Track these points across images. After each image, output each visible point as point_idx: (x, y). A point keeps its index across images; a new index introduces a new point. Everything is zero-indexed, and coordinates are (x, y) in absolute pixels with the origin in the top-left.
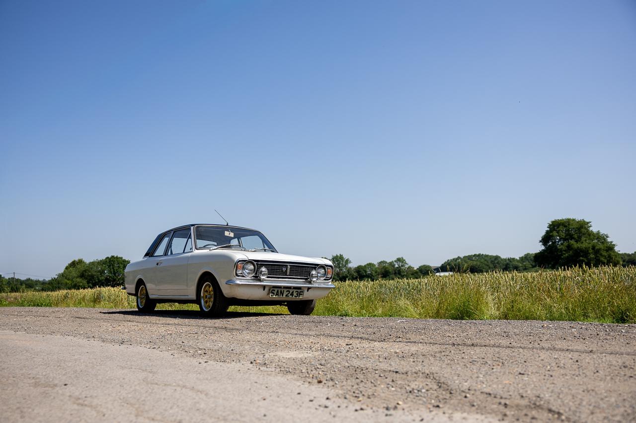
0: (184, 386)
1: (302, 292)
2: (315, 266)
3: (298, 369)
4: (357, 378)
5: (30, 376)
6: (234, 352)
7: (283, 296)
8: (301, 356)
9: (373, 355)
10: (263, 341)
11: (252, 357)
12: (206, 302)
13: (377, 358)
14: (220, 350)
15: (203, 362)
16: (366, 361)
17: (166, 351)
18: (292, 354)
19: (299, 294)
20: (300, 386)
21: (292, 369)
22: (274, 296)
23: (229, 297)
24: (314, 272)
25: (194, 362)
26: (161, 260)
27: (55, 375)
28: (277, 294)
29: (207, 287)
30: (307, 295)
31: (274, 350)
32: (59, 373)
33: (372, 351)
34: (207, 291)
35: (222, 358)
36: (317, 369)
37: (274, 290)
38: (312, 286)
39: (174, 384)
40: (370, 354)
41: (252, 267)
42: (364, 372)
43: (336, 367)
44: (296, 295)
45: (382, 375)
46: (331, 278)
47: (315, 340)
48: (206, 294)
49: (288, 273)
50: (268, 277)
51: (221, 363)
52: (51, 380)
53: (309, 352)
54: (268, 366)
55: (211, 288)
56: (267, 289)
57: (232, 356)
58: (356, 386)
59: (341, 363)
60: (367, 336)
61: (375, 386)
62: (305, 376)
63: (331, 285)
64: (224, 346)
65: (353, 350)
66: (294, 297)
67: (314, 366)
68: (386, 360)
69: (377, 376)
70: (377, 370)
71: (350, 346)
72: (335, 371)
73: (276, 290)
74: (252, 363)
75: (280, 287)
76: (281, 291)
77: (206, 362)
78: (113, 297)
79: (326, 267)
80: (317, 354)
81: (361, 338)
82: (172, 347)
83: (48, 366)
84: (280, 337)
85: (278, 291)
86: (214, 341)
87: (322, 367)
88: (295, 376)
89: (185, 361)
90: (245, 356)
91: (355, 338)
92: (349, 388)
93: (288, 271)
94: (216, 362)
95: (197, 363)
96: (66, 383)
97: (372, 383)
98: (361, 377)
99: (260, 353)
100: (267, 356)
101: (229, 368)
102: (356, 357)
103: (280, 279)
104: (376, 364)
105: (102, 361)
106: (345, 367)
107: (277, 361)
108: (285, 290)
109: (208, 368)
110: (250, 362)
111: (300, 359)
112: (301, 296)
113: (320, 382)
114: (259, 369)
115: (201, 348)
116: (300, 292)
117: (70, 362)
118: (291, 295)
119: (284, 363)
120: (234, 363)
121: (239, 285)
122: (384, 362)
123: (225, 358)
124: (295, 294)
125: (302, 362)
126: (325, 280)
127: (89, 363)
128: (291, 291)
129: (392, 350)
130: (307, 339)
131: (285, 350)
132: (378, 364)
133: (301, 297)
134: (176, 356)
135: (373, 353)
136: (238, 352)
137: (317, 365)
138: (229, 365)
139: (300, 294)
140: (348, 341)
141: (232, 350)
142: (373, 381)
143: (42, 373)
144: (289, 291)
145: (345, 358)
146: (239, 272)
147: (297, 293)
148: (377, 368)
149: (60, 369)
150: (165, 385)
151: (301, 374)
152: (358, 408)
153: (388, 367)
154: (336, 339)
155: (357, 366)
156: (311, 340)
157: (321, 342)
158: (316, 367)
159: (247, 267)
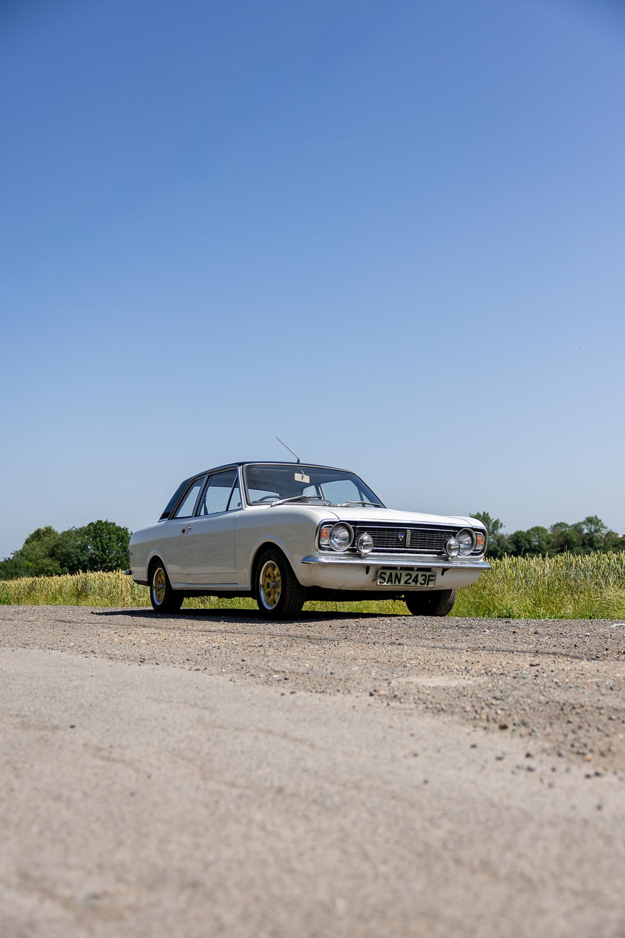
0: (269, 732)
1: (434, 576)
2: (455, 531)
3: (457, 705)
4: (569, 722)
5: (11, 712)
6: (336, 676)
7: (399, 583)
8: (454, 683)
9: (586, 684)
10: (380, 660)
11: (370, 686)
12: (269, 594)
13: (595, 687)
14: (311, 674)
15: (287, 694)
16: (575, 693)
17: (218, 674)
18: (438, 681)
19: (427, 580)
20: (469, 734)
21: (445, 705)
22: (385, 584)
23: (308, 586)
24: (452, 542)
25: (273, 692)
26: (188, 525)
27: (50, 711)
28: (390, 580)
29: (270, 569)
30: (441, 582)
31: (404, 673)
32: (56, 709)
33: (581, 676)
34: (269, 576)
35: (317, 685)
36: (492, 706)
37: (385, 574)
38: (450, 565)
39: (251, 728)
40: (579, 681)
41: (346, 533)
42: (578, 711)
43: (524, 702)
44: (423, 582)
45: (614, 717)
46: (483, 550)
47: (473, 658)
48: (268, 580)
49: (408, 543)
50: (374, 551)
51: (319, 695)
52: (46, 719)
53: (467, 677)
54: (402, 700)
55: (277, 571)
56: (372, 572)
57: (334, 683)
58: (571, 736)
59: (531, 696)
60: (563, 652)
61: (607, 735)
62: (472, 716)
63: (483, 563)
64: (316, 667)
65: (545, 675)
66: (418, 584)
67: (484, 701)
68: (613, 692)
69: (604, 718)
70: (602, 708)
71: (536, 668)
72: (524, 710)
73: (388, 572)
74: (371, 695)
75: (394, 568)
76: (396, 575)
77: (292, 693)
78: (106, 589)
79: (474, 533)
80: (482, 681)
81: (554, 654)
82: (227, 668)
83: (36, 698)
84: (406, 652)
85: (391, 575)
86: (296, 658)
87: (498, 702)
88: (456, 718)
89: (257, 691)
90: (355, 684)
91: (542, 653)
92: (561, 738)
93: (408, 539)
94: (311, 693)
95: (278, 695)
96: (73, 723)
97: (598, 729)
98: (576, 720)
99: (381, 678)
100: (394, 683)
101: (334, 703)
102: (555, 686)
103: (394, 554)
104: (596, 699)
105: (119, 690)
106: (540, 703)
107: (415, 691)
108: (404, 573)
109: (300, 703)
110: (368, 694)
111: (455, 690)
112: (430, 582)
113: (504, 727)
114: (388, 705)
115: (277, 669)
116: (429, 576)
117: (69, 690)
118: (413, 581)
119: (428, 694)
120: (340, 696)
121: (324, 565)
122: (611, 694)
123: (323, 687)
124: (420, 579)
125: (461, 693)
126: (472, 554)
127: (100, 693)
128: (414, 574)
129: (618, 675)
130: (456, 656)
131: (423, 674)
132: (601, 698)
133: (431, 585)
134: (238, 682)
135: (584, 680)
136: (342, 677)
137: (489, 698)
138: (333, 698)
139: (429, 580)
140: (532, 659)
141: (331, 673)
142: (601, 727)
143: (29, 708)
144: (410, 575)
145: (536, 688)
146: (324, 542)
147: (424, 577)
148: (600, 704)
149: (55, 701)
150: (237, 729)
151: (465, 714)
152: (591, 772)
153: (620, 702)
154: (510, 655)
155: (562, 702)
156: (464, 658)
157: (483, 660)
158: (488, 703)
159: (336, 533)
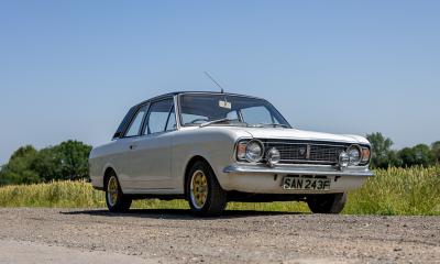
1: (328, 182)
2: (346, 146)
7: (301, 187)
10: (278, 246)
12: (198, 197)
17: (150, 257)
19: (324, 185)
22: (289, 188)
23: (228, 190)
24: (344, 155)
26: (135, 142)
28: (293, 185)
29: (199, 177)
30: (334, 187)
31: (294, 256)
33: (431, 258)
34: (198, 182)
37: (289, 180)
38: (342, 173)
41: (258, 148)
44: (320, 187)
46: (368, 162)
47: (350, 244)
48: (197, 186)
49: (308, 157)
50: (280, 162)
55: (204, 178)
56: (279, 179)
60: (422, 240)
63: (367, 172)
64: (227, 252)
65: (404, 257)
66: (316, 189)
71: (399, 252)
73: (292, 179)
75: (297, 176)
76: (299, 181)
78: (74, 194)
79: (361, 148)
81: (415, 241)
82: (158, 253)
84: (300, 241)
85: (294, 181)
86: (213, 245)
91: (406, 241)
93: (308, 153)
103: (296, 165)
108: (305, 180)
112: (326, 187)
115: (196, 253)
116: (325, 182)
118: (312, 186)
121: (241, 173)
124: (318, 185)
126: (359, 165)
130: (338, 244)
133: (326, 189)
140: (397, 245)
144: (310, 181)
146: (241, 155)
147: (320, 183)
154: (379, 243)
156: (344, 245)
157: (359, 246)
159: (251, 148)
